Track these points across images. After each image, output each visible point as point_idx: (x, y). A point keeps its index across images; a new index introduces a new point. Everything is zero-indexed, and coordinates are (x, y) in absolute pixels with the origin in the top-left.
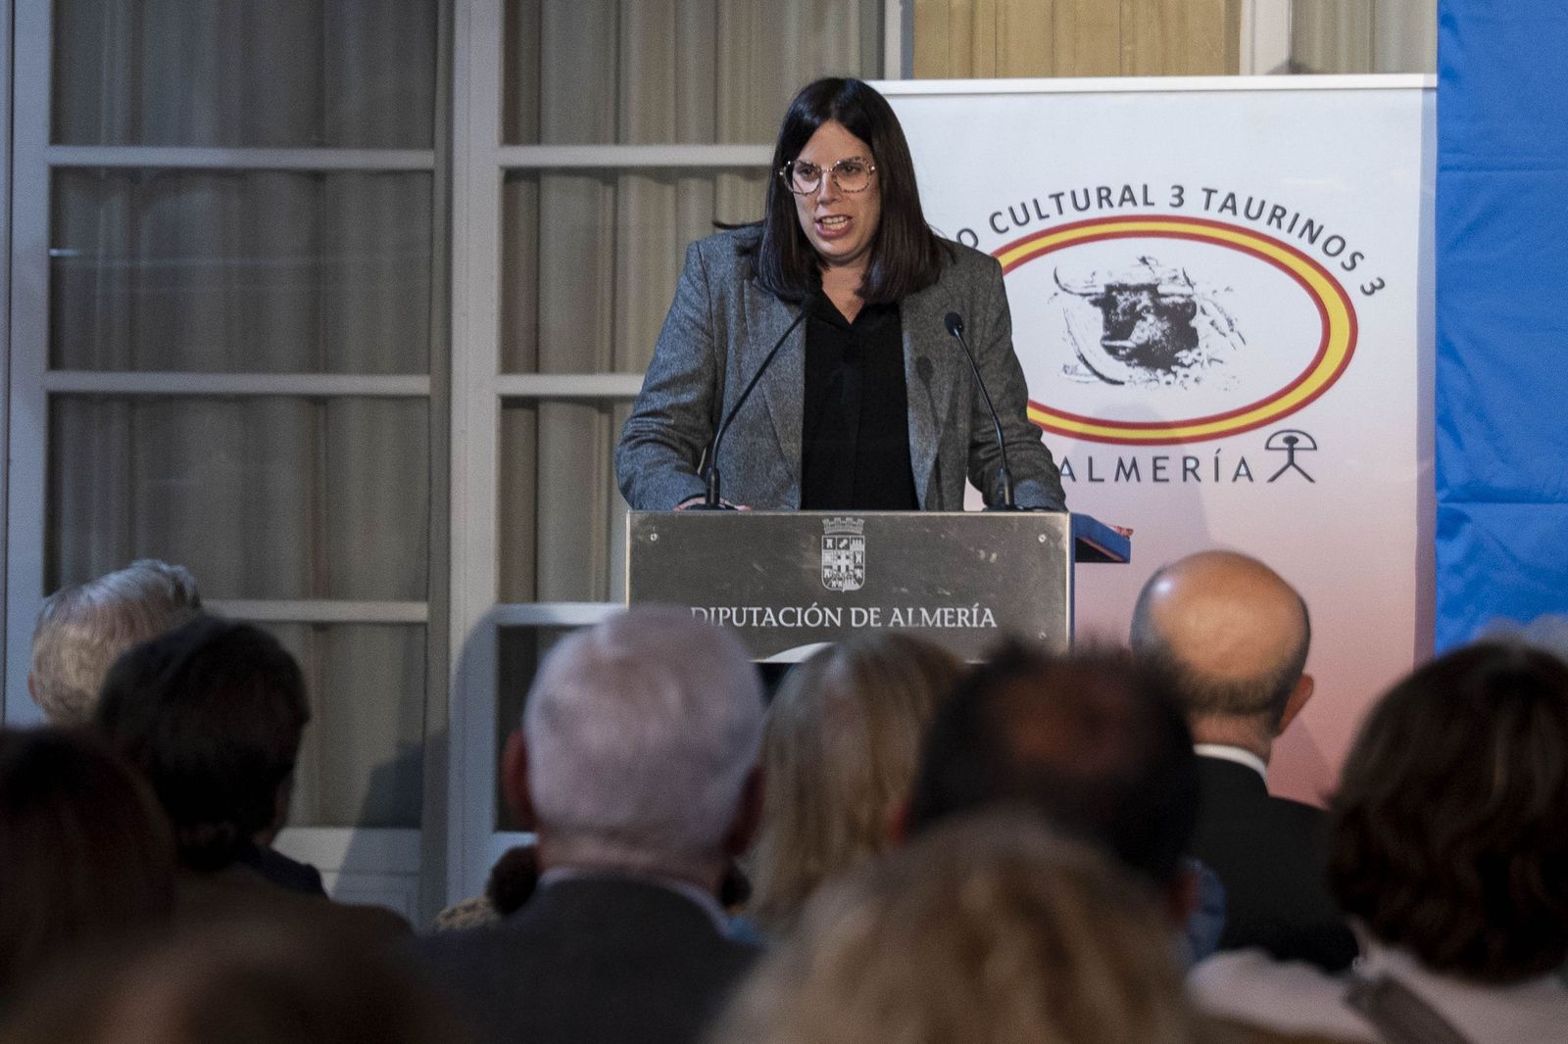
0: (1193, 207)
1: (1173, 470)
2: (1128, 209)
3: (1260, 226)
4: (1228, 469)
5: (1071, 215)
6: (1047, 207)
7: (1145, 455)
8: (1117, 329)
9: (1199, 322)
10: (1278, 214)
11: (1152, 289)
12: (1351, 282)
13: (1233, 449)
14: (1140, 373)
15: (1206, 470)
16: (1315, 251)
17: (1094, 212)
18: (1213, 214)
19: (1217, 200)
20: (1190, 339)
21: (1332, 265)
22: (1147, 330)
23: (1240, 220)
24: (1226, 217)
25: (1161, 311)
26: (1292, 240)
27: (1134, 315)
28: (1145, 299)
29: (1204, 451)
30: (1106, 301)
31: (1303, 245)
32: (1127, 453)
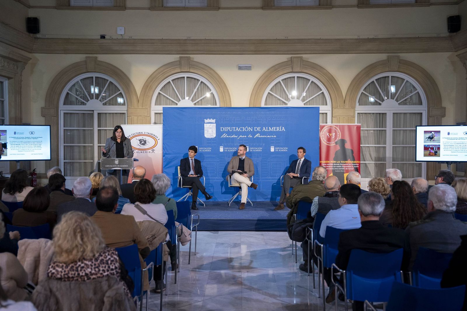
0: (146, 134)
1: (145, 152)
2: (141, 134)
3: (151, 135)
4: (149, 152)
5: (137, 134)
6: (136, 134)
7: (143, 151)
8: (141, 142)
9: (146, 142)
10: (152, 134)
11: (143, 139)
12: (157, 139)
13: (149, 151)
14: (142, 145)
15: (147, 152)
16: (155, 137)
17: (139, 134)
18: (147, 134)
19: (148, 133)
20: (146, 143)
21: (156, 138)
22: (143, 142)
23: (149, 135)
24: (148, 134)
25: (144, 141)
26: (153, 136)
27: (142, 141)
28: (143, 140)
29: (147, 151)
30: (140, 140)
31: (154, 136)
32: (141, 151)
